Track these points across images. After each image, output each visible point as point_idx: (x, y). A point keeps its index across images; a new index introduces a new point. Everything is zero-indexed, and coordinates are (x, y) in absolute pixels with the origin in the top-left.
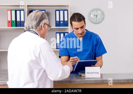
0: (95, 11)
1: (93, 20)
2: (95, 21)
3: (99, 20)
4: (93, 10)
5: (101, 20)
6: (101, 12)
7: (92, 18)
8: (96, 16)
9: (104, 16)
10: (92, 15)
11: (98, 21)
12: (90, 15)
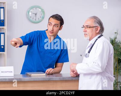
0: (34, 9)
1: (31, 19)
2: (34, 20)
3: (38, 18)
4: (32, 8)
5: (40, 19)
6: (41, 9)
7: (31, 17)
8: (36, 14)
9: (45, 15)
10: (30, 13)
11: (37, 20)
12: (29, 13)
